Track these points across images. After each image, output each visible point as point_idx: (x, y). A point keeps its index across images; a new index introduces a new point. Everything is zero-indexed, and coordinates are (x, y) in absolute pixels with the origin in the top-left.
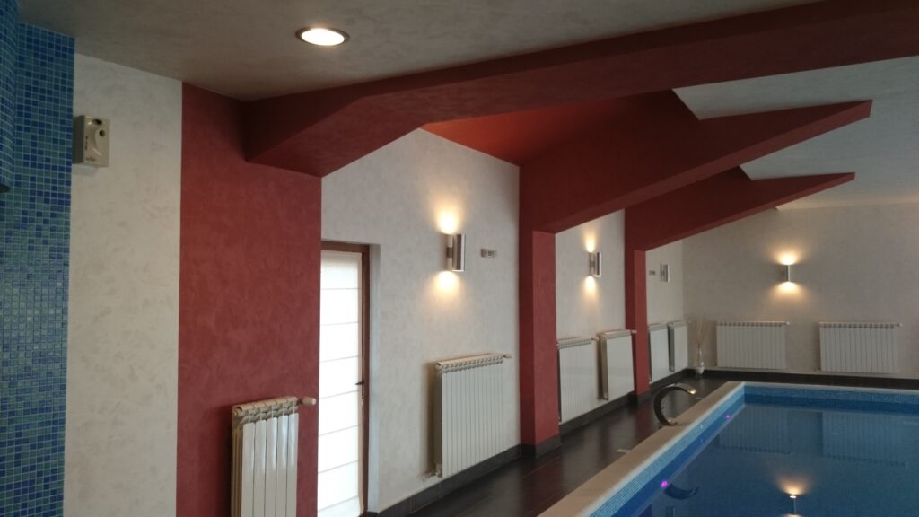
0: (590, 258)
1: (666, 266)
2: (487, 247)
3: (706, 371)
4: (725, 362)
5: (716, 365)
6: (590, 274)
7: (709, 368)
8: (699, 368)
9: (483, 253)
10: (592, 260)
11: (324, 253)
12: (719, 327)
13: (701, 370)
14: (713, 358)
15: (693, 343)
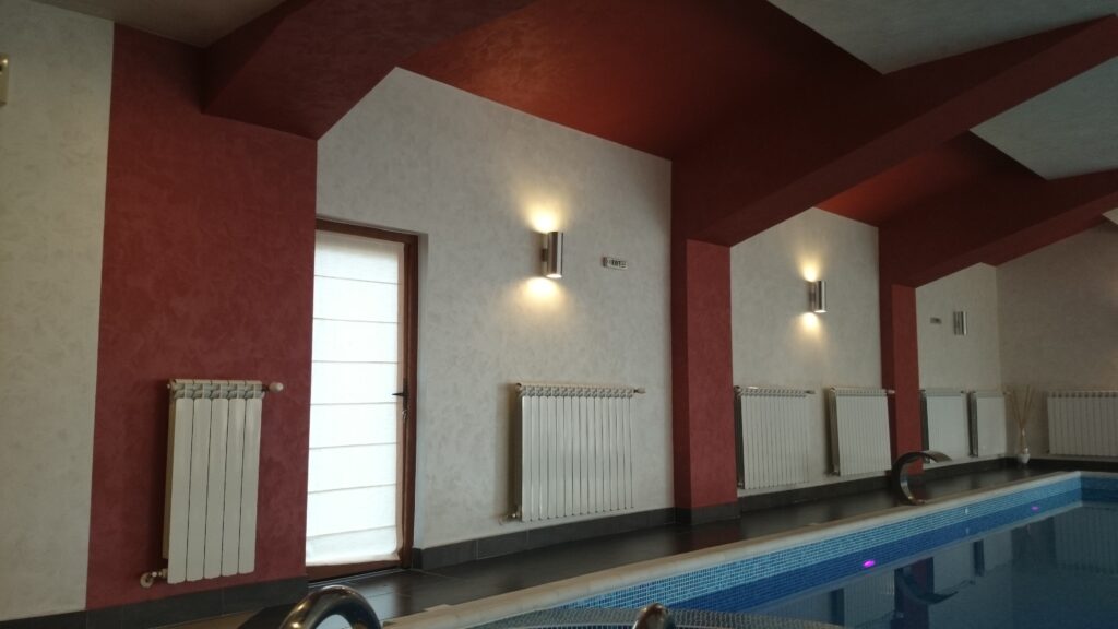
0: (810, 289)
1: (962, 314)
2: (611, 255)
3: (1031, 460)
4: (1059, 447)
5: (1048, 452)
6: (810, 310)
7: (1036, 456)
8: (1022, 455)
9: (604, 261)
10: (813, 291)
11: (319, 234)
12: (1050, 401)
13: (1026, 458)
14: (1045, 442)
15: (1014, 421)
